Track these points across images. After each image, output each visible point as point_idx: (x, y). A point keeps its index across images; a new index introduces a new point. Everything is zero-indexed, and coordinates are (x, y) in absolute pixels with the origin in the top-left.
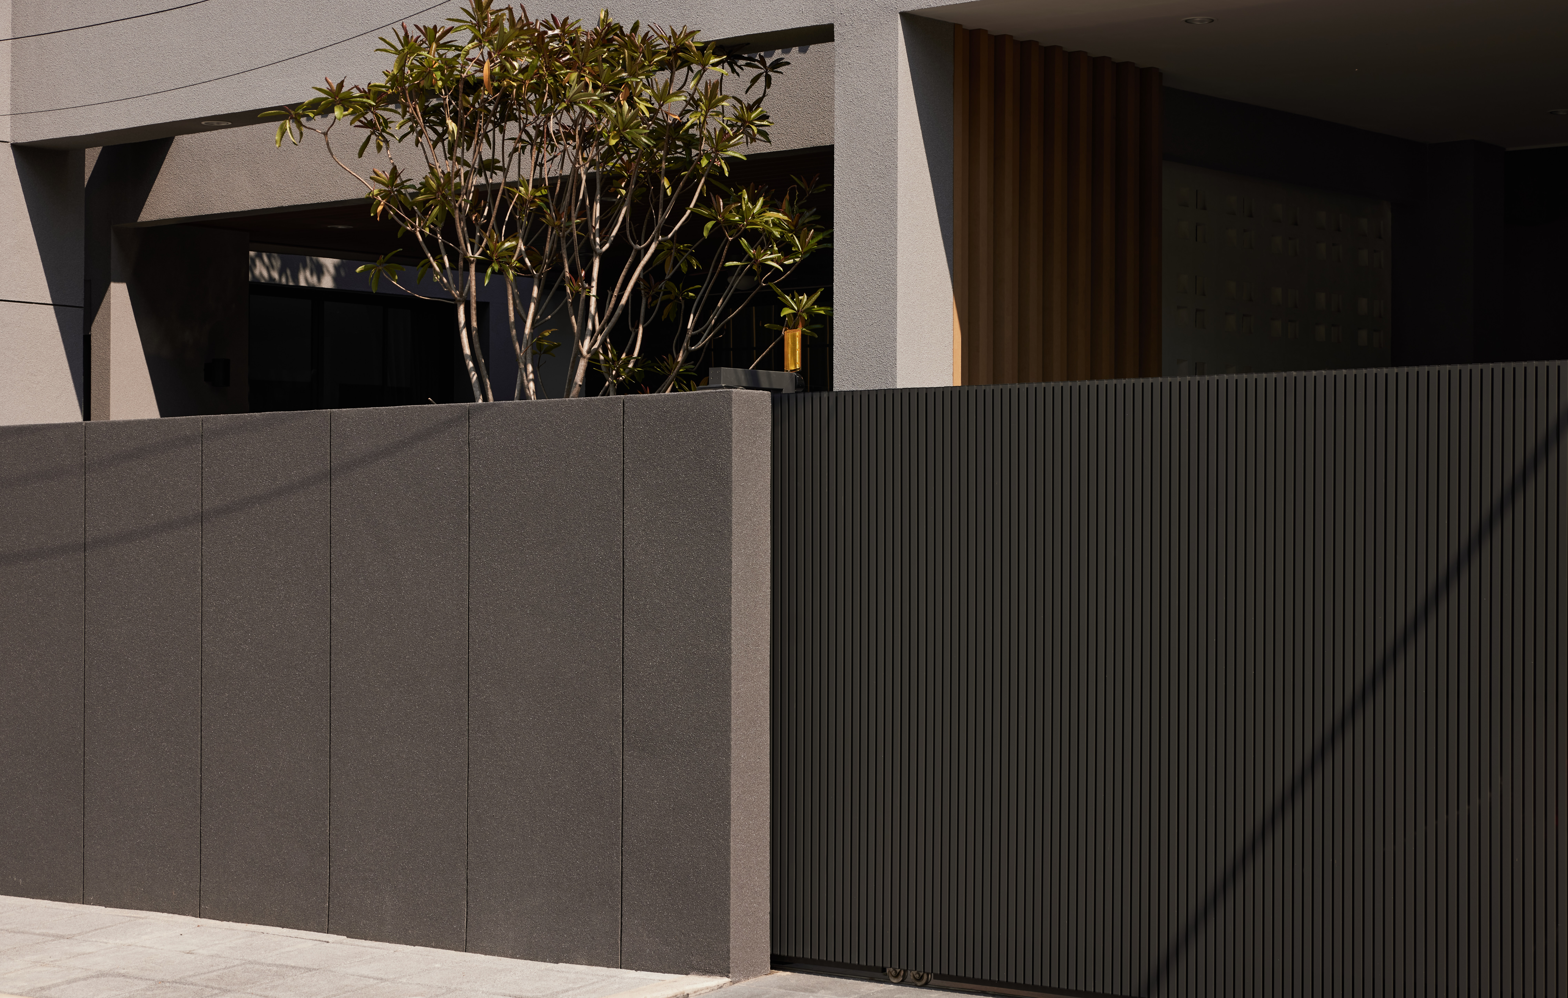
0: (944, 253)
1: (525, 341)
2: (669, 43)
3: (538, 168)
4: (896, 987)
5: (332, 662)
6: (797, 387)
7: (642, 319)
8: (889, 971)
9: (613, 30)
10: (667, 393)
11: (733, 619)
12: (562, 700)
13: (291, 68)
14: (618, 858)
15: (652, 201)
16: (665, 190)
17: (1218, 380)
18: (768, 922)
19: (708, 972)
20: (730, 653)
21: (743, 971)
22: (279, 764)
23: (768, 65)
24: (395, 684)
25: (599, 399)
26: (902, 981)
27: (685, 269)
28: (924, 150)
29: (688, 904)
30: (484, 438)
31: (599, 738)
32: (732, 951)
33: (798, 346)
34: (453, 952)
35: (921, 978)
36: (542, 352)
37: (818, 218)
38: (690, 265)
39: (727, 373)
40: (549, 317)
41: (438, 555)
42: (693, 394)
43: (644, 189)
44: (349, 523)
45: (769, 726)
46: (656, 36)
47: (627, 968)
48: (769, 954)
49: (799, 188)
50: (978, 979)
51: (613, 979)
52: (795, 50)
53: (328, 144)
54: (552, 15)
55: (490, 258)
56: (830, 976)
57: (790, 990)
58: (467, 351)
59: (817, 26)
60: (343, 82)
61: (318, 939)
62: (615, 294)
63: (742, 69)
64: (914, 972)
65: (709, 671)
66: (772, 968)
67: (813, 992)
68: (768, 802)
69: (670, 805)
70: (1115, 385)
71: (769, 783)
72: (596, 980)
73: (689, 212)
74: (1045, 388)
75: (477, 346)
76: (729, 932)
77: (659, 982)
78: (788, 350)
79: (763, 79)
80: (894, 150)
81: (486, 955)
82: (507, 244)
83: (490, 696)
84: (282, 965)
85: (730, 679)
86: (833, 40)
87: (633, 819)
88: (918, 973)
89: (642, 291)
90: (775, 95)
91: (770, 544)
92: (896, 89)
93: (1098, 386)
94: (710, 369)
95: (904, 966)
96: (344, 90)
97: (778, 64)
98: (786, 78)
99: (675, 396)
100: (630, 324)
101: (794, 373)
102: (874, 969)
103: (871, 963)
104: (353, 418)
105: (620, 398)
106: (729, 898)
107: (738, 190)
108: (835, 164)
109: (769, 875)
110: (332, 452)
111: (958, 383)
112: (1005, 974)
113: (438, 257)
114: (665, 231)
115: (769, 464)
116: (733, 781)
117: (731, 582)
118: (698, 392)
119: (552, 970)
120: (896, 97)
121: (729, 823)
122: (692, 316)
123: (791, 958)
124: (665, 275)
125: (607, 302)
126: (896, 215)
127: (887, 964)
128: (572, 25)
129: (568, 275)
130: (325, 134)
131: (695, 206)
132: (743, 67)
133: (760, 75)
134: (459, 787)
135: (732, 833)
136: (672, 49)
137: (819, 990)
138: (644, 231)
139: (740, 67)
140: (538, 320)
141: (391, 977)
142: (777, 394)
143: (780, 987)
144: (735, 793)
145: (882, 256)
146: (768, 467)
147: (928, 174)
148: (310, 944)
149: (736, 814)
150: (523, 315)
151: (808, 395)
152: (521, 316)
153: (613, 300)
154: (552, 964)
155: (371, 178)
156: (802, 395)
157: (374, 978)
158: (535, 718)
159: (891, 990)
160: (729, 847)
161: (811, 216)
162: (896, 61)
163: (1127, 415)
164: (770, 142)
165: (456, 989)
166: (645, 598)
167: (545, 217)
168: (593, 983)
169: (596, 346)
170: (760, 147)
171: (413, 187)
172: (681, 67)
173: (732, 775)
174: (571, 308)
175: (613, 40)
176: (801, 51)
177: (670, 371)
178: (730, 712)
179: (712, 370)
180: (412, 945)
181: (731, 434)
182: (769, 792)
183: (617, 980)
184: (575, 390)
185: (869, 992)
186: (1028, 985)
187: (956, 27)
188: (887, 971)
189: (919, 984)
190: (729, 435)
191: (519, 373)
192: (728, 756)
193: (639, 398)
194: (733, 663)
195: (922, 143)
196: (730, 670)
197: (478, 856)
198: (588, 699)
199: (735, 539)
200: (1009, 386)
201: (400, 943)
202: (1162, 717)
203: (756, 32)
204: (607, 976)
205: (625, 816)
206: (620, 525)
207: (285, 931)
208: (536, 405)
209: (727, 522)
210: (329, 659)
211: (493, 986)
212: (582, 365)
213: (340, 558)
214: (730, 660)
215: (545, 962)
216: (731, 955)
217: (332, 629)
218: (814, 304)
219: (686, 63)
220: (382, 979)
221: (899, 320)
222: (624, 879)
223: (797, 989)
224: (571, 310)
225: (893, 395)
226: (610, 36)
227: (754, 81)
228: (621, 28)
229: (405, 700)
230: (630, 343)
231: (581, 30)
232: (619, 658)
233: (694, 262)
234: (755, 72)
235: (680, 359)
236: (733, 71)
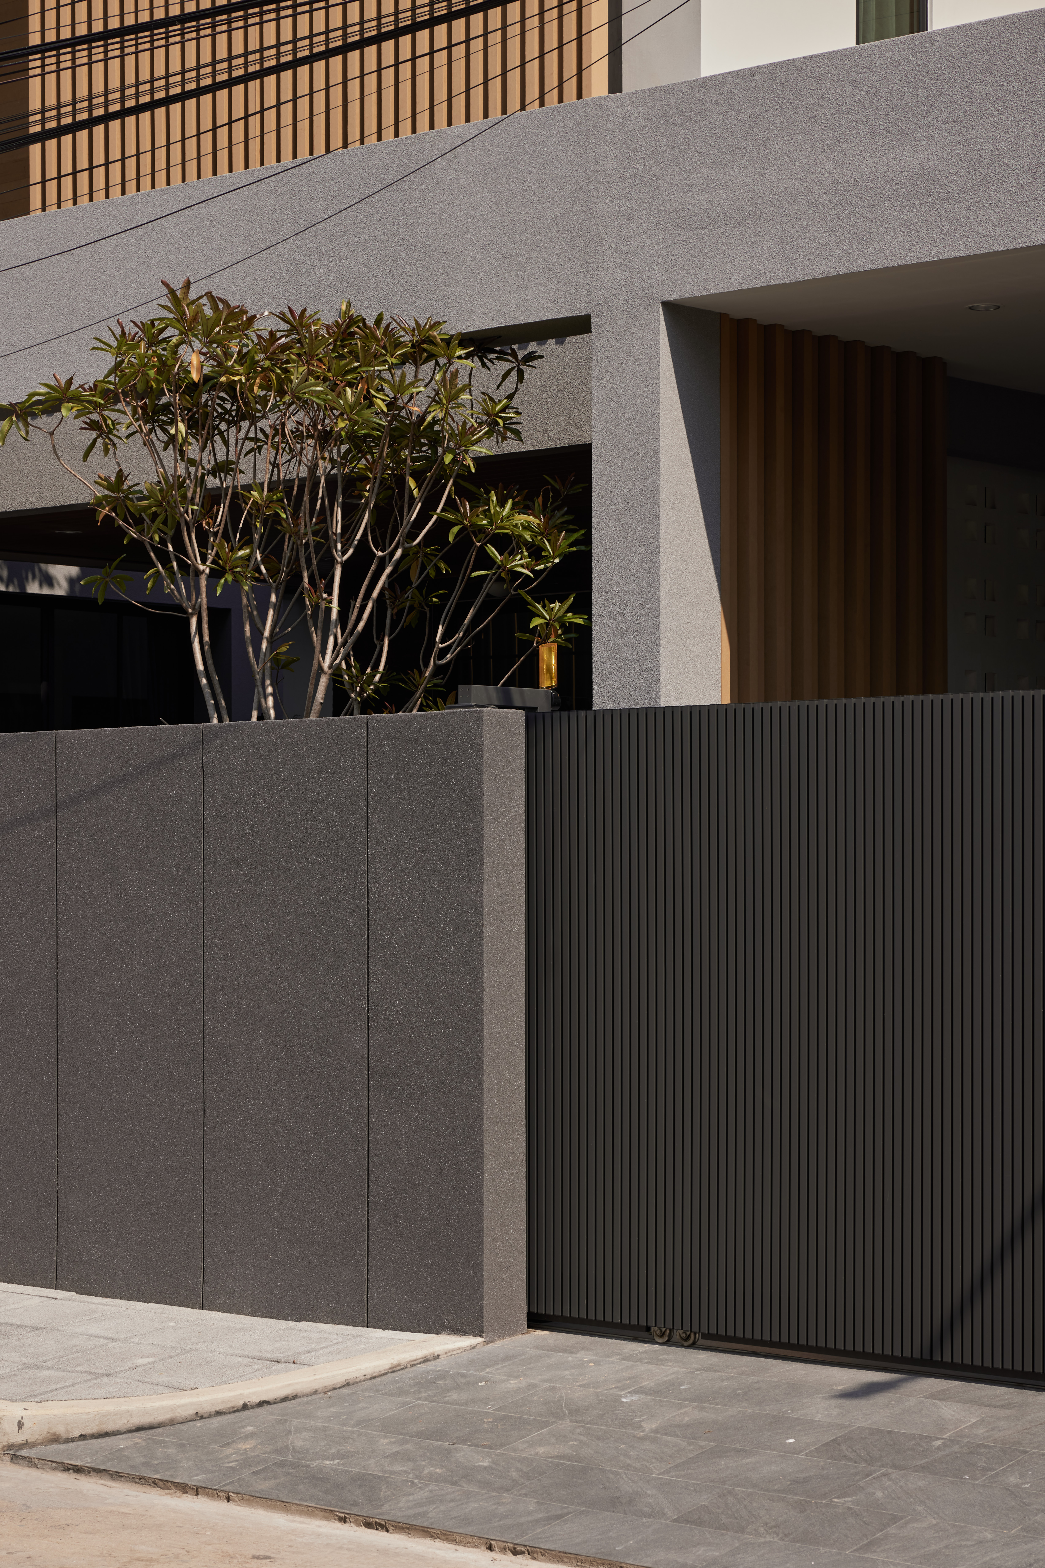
0: (711, 560)
1: (262, 656)
2: (413, 335)
3: (276, 469)
4: (661, 1347)
5: (59, 1000)
6: (553, 705)
7: (387, 631)
8: (654, 1331)
9: (356, 323)
10: (415, 712)
11: (485, 955)
12: (303, 1041)
13: (13, 365)
14: (364, 1210)
15: (396, 504)
16: (411, 491)
17: (1003, 697)
18: (525, 1278)
19: (460, 1332)
20: (482, 991)
21: (498, 1330)
22: (3, 1109)
23: (520, 358)
24: (126, 1024)
25: (341, 719)
26: (668, 1341)
27: (433, 574)
28: (688, 449)
29: (438, 1259)
30: (220, 761)
31: (343, 1082)
32: (486, 1309)
33: (554, 661)
34: (189, 1309)
35: (688, 1338)
36: (280, 667)
37: (570, 517)
38: (438, 570)
39: (477, 691)
40: (289, 629)
41: (171, 886)
42: (441, 714)
43: (390, 492)
44: (76, 852)
45: (524, 1069)
46: (398, 328)
47: (374, 1327)
48: (526, 1312)
49: (554, 489)
50: (748, 1339)
51: (358, 1339)
52: (551, 342)
53: (54, 446)
54: (289, 307)
55: (224, 568)
56: (591, 1335)
57: (548, 1350)
58: (200, 667)
59: (573, 317)
60: (72, 378)
61: (45, 1295)
62: (358, 605)
63: (493, 363)
64: (681, 1332)
65: (460, 1010)
66: (529, 1327)
67: (572, 1353)
68: (524, 1150)
69: (419, 1153)
70: (893, 702)
71: (524, 1129)
72: (340, 1340)
73: (435, 517)
74: (817, 706)
75: (210, 662)
76: (483, 1289)
77: (408, 1342)
78: (543, 666)
79: (514, 374)
80: (656, 450)
81: (224, 1312)
82: (241, 553)
83: (226, 1036)
84: (6, 1324)
85: (482, 1019)
86: (591, 332)
87: (379, 1168)
88: (685, 1332)
89: (388, 601)
90: (530, 390)
91: (524, 874)
92: (658, 384)
93: (874, 703)
94: (459, 686)
95: (669, 1324)
96: (73, 387)
97: (531, 357)
98: (542, 371)
99: (422, 716)
100: (375, 636)
101: (550, 691)
102: (638, 1328)
103: (634, 1322)
104: (80, 740)
105: (363, 718)
106: (482, 1252)
107: (488, 492)
108: (593, 465)
109: (525, 1228)
110: (58, 776)
111: (727, 701)
112: (778, 1333)
113: (168, 566)
114: (412, 536)
115: (523, 788)
116: (485, 1128)
117: (483, 915)
118: (446, 711)
119: (294, 1329)
120: (658, 393)
121: (482, 1173)
122: (440, 627)
123: (549, 1316)
124: (412, 583)
125: (350, 613)
126: (659, 520)
127: (651, 1323)
128: (311, 317)
129: (306, 585)
130: (52, 434)
131: (443, 510)
132: (494, 361)
133: (512, 369)
134: (194, 1134)
135: (485, 1183)
136: (417, 341)
137: (579, 1351)
138: (388, 537)
139: (490, 360)
140: (277, 633)
141: (123, 1336)
142: (530, 712)
143: (537, 1348)
144: (488, 1140)
145: (644, 564)
146: (522, 792)
147: (693, 475)
148: (37, 1300)
149: (489, 1163)
150: (261, 628)
151: (565, 714)
152: (258, 629)
153: (356, 611)
154: (294, 1323)
155: (96, 482)
156: (558, 713)
157: (104, 1338)
158: (274, 1060)
159: (655, 1351)
160: (482, 1198)
161: (563, 515)
162: (658, 354)
163: (905, 734)
164: (522, 441)
165: (191, 1350)
166: (391, 932)
167: (282, 525)
168: (337, 1344)
169: (337, 661)
170: (511, 446)
171: (140, 492)
172: (426, 361)
173: (485, 1121)
174: (311, 620)
175: (354, 333)
176: (557, 343)
177: (417, 688)
178: (482, 1053)
179: (461, 688)
180: (145, 1302)
181: (482, 757)
182: (525, 1139)
183: (363, 1340)
184: (316, 707)
185: (632, 1353)
186: (803, 1346)
187: (723, 316)
188: (652, 1330)
189: (686, 1344)
190: (480, 758)
191: (256, 690)
192: (481, 1101)
193: (383, 718)
194: (485, 1001)
195: (687, 442)
196: (482, 1009)
197: (215, 1207)
198: (331, 1039)
199: (487, 869)
200: (779, 704)
201: (133, 1300)
202: (944, 1059)
203: (507, 324)
204: (353, 1336)
205: (371, 1164)
206: (364, 854)
207: (11, 1286)
208: (274, 726)
209: (479, 851)
210: (55, 997)
211: (231, 1346)
212: (324, 681)
213: (67, 889)
214: (482, 998)
215: (286, 1320)
216: (484, 1313)
217: (59, 965)
218: (567, 611)
219: (431, 356)
220: (112, 1339)
221: (662, 632)
222: (370, 1232)
223: (555, 1349)
224: (310, 622)
225: (655, 713)
226: (351, 330)
227: (505, 376)
228: (364, 320)
229: (137, 1041)
230: (375, 656)
231: (321, 322)
232: (364, 997)
233: (442, 565)
234: (508, 366)
235: (427, 674)
236: (484, 365)
